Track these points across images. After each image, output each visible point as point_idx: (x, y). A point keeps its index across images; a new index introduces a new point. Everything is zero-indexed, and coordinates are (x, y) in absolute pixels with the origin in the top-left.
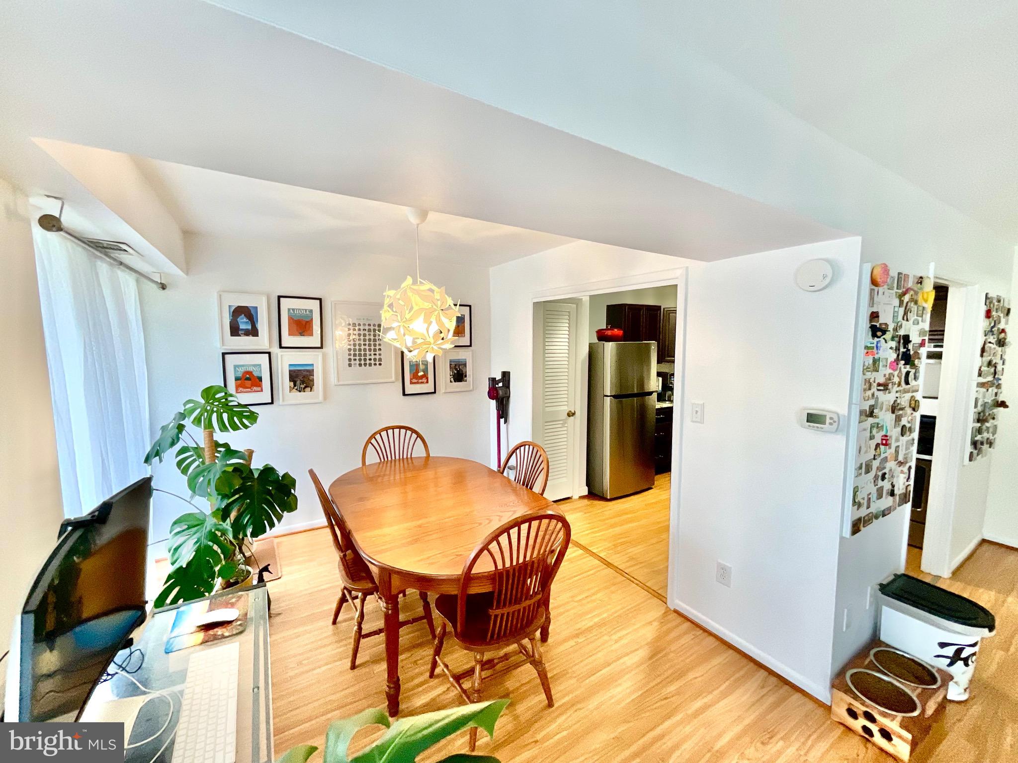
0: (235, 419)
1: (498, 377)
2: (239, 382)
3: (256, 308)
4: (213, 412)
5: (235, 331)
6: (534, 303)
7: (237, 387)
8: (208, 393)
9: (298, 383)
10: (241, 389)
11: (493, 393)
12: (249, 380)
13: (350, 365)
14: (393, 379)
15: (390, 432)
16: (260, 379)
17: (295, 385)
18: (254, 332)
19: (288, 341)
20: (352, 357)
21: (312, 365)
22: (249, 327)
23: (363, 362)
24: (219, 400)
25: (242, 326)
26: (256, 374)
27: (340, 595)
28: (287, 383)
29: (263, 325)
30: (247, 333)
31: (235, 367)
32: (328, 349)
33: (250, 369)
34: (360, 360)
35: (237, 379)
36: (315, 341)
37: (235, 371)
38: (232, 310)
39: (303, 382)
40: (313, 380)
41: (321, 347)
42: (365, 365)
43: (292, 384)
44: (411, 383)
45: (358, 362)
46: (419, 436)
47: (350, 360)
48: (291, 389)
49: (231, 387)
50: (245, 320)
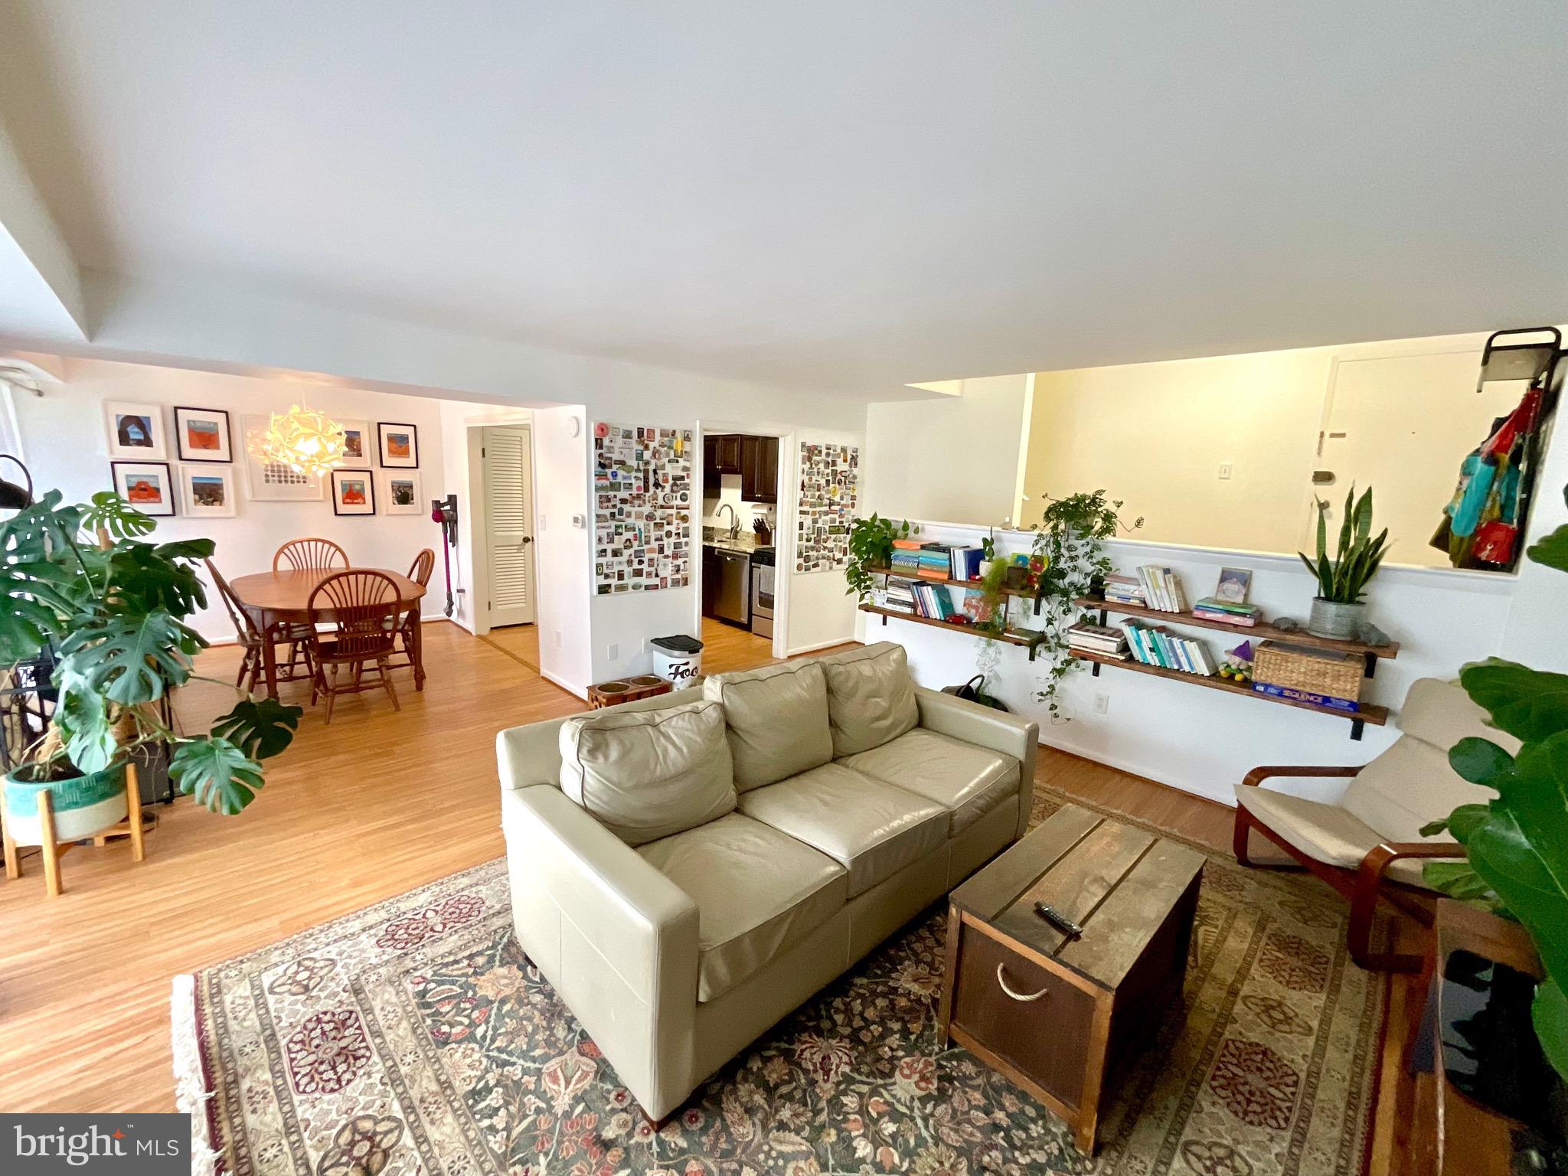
0: (131, 525)
1: (444, 500)
2: (132, 492)
3: (148, 418)
4: (105, 517)
5: (124, 439)
6: (469, 428)
7: (131, 497)
8: (99, 498)
9: (205, 496)
10: (135, 499)
11: (438, 516)
12: (144, 491)
13: (267, 481)
14: (321, 497)
15: (306, 544)
16: (157, 490)
17: (201, 498)
18: (147, 442)
19: (188, 452)
20: (269, 473)
21: (220, 479)
22: (141, 437)
23: (283, 479)
24: (111, 505)
25: (132, 436)
26: (152, 485)
27: (241, 663)
28: (191, 496)
29: (157, 434)
30: (139, 443)
31: (127, 476)
32: (240, 463)
33: (145, 479)
34: (280, 476)
35: (130, 489)
36: (223, 454)
37: (128, 481)
38: (120, 419)
39: (210, 496)
40: (222, 495)
41: (231, 461)
42: (286, 481)
43: (197, 497)
44: (344, 503)
45: (276, 478)
46: (338, 548)
47: (267, 476)
48: (196, 502)
49: (124, 494)
50: (136, 430)
